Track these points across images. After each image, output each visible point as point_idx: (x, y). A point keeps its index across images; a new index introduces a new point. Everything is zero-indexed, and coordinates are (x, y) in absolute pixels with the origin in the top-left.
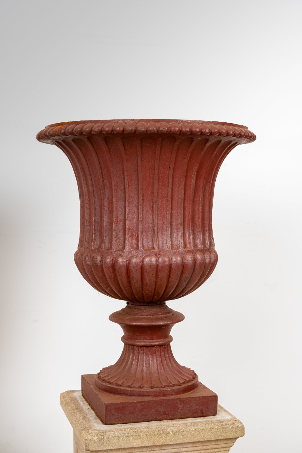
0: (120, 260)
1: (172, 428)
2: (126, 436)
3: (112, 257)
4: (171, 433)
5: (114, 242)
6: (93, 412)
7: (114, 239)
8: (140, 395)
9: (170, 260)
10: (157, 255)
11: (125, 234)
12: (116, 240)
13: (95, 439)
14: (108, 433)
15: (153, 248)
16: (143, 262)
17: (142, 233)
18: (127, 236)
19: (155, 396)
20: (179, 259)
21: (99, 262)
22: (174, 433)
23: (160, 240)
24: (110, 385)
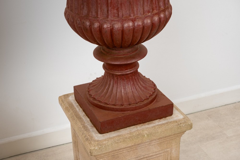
0: (105, 26)
1: (146, 132)
2: (117, 143)
3: (98, 24)
4: (146, 135)
5: (99, 13)
6: (88, 120)
7: (99, 10)
8: (122, 110)
9: (143, 23)
10: (133, 21)
11: (108, 6)
12: (101, 11)
13: (96, 148)
14: (104, 142)
15: (130, 16)
16: (123, 27)
17: (121, 5)
18: (110, 9)
19: (132, 110)
20: (149, 21)
21: (88, 27)
22: (148, 135)
23: (135, 9)
24: (99, 104)
